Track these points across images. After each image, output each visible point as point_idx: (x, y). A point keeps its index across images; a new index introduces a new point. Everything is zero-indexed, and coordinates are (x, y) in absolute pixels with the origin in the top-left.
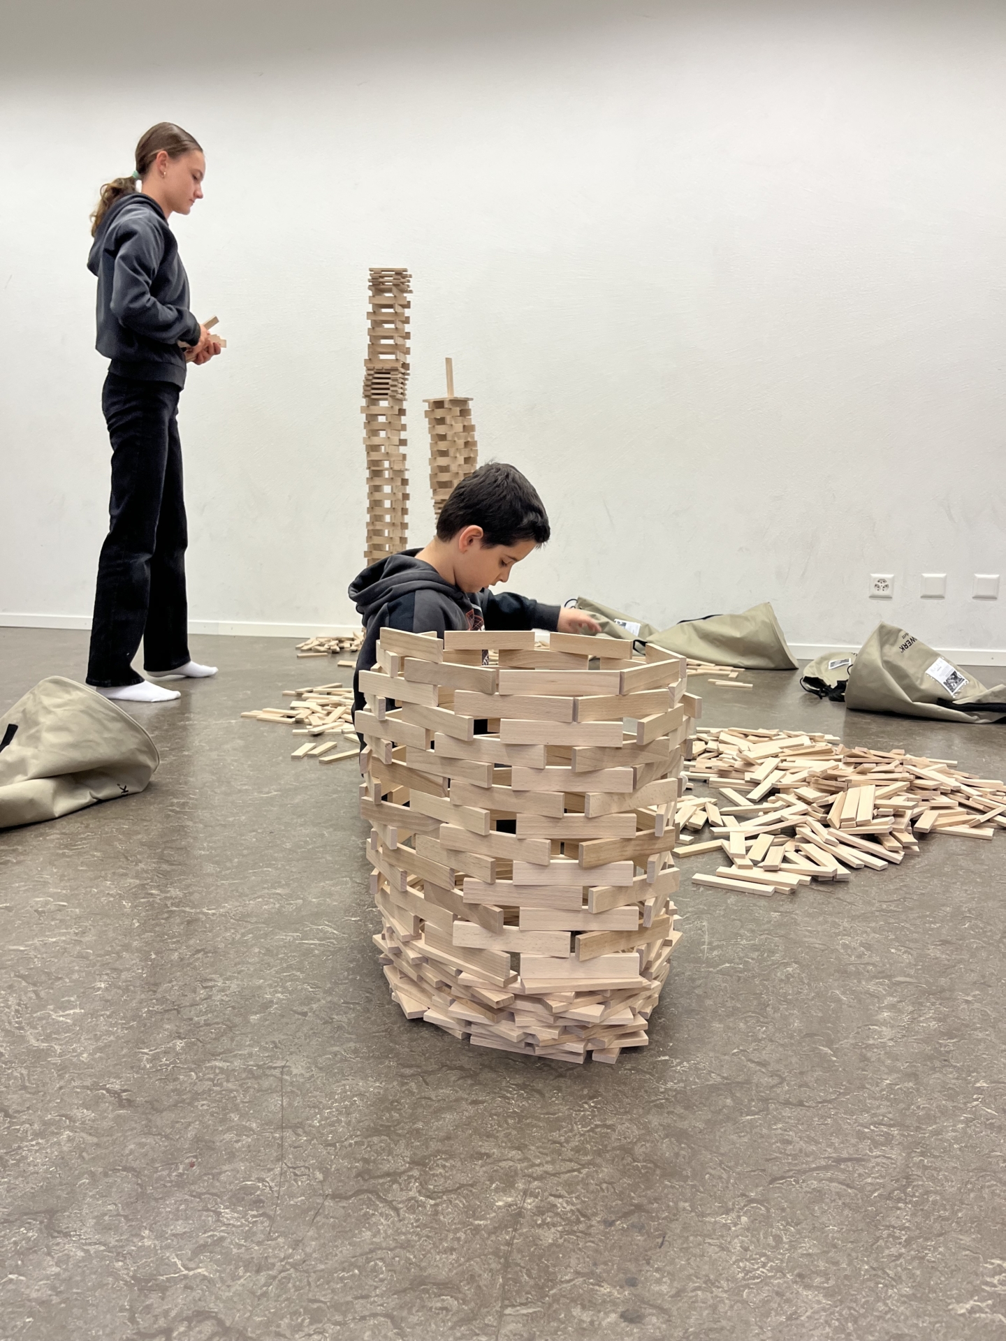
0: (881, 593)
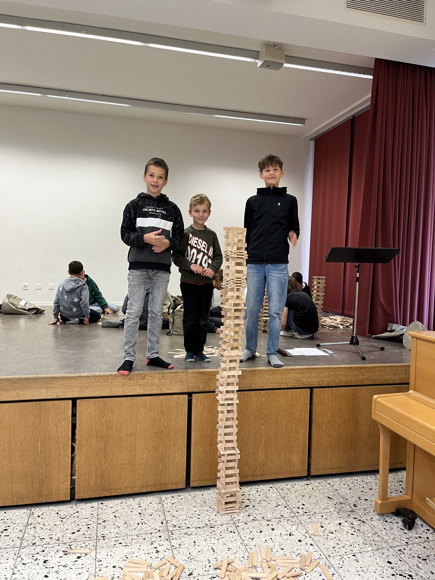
0: (25, 288)
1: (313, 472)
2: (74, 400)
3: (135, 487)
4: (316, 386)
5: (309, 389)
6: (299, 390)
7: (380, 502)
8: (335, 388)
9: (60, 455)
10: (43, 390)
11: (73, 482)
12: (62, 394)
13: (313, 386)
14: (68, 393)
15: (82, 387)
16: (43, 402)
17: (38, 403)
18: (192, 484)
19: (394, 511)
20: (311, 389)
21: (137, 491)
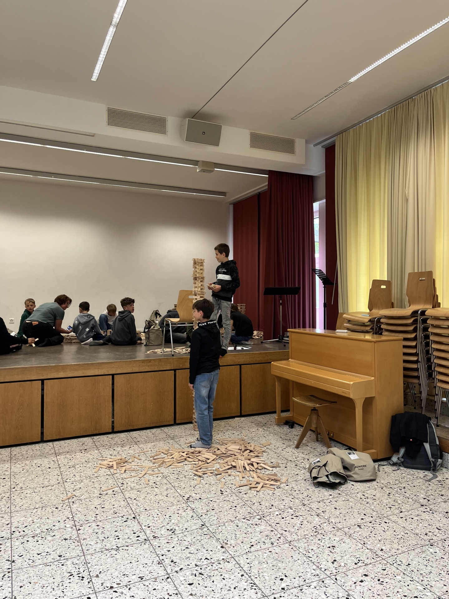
0: (12, 322)
1: (243, 413)
2: (113, 375)
3: (146, 424)
4: (243, 363)
5: (239, 366)
6: (233, 366)
7: (277, 418)
8: (253, 365)
9: (106, 406)
10: (96, 370)
11: (113, 422)
12: (106, 372)
13: (241, 364)
14: (109, 371)
15: (117, 368)
16: (96, 377)
17: (94, 377)
18: (177, 422)
19: (285, 422)
20: (240, 365)
21: (147, 426)
